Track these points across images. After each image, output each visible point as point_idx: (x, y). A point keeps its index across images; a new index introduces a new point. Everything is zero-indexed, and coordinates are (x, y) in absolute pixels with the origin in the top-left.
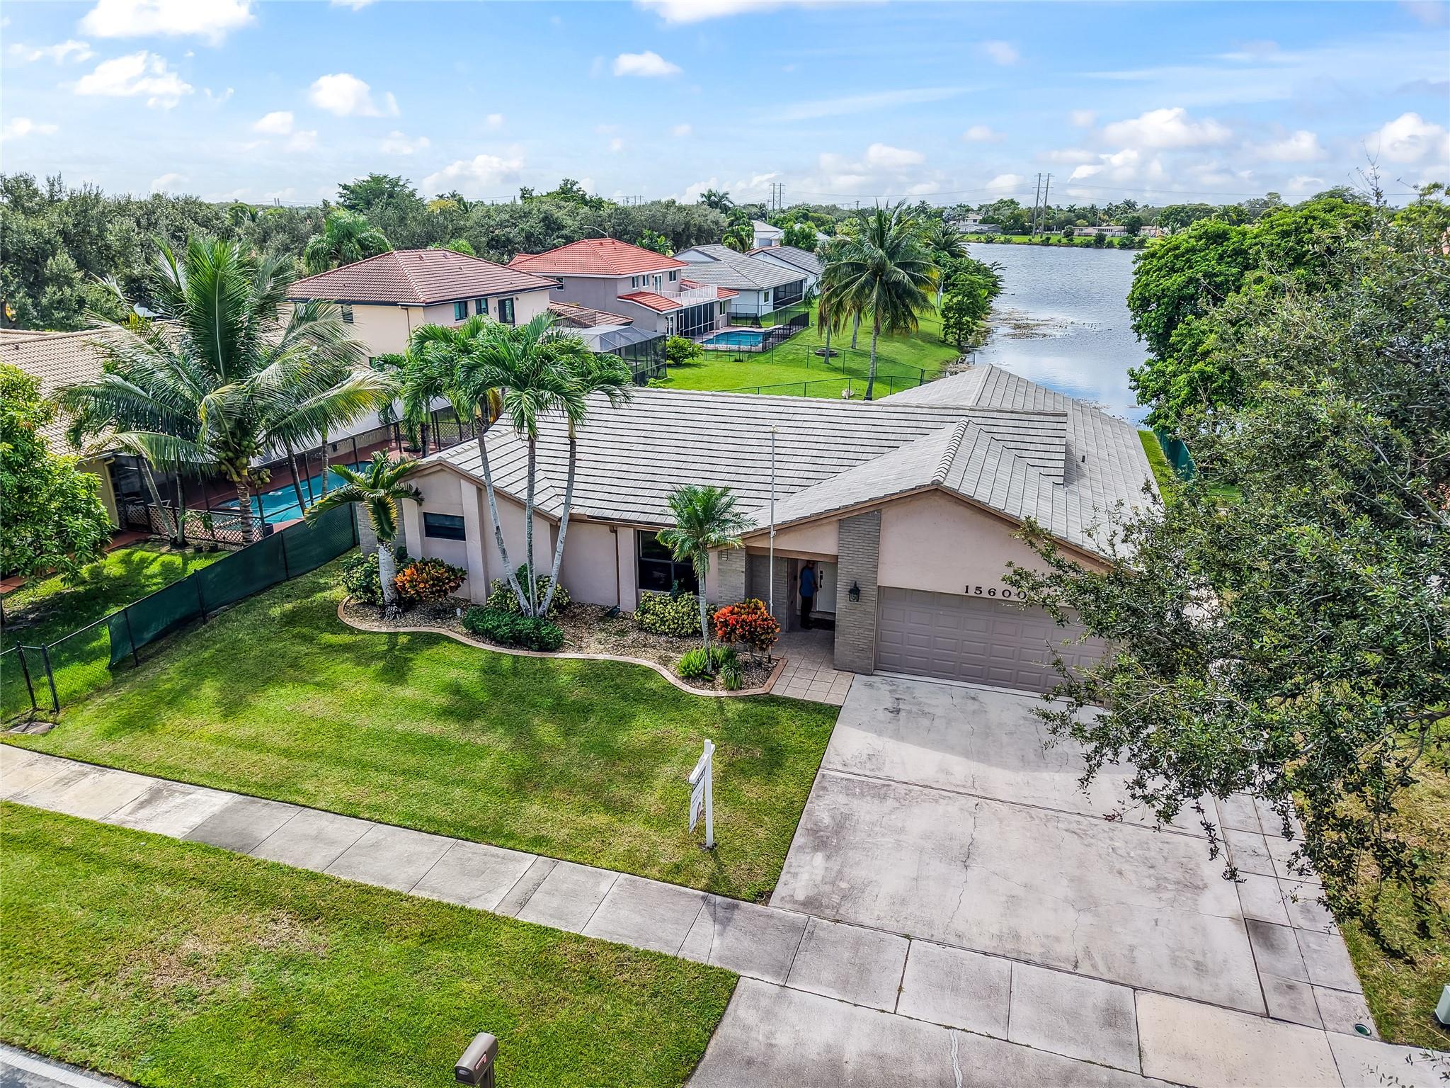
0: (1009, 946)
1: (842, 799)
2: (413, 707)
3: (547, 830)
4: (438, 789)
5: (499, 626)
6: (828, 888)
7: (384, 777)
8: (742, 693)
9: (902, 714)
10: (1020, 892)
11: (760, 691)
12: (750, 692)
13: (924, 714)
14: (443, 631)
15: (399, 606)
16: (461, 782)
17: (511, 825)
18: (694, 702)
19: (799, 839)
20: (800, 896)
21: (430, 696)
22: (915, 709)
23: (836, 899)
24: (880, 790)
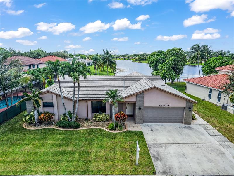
0: (206, 172)
1: (154, 149)
2: (53, 145)
3: (100, 168)
4: (68, 164)
5: (66, 124)
6: (165, 168)
7: (53, 163)
8: (123, 131)
9: (153, 130)
10: (198, 161)
11: (126, 130)
12: (124, 130)
13: (157, 130)
14: (51, 127)
15: (39, 123)
16: (73, 161)
17: (91, 169)
18: (114, 134)
19: (153, 159)
20: (162, 172)
21: (55, 142)
22: (155, 129)
23: (168, 170)
24: (160, 145)
